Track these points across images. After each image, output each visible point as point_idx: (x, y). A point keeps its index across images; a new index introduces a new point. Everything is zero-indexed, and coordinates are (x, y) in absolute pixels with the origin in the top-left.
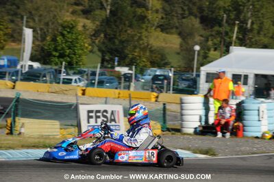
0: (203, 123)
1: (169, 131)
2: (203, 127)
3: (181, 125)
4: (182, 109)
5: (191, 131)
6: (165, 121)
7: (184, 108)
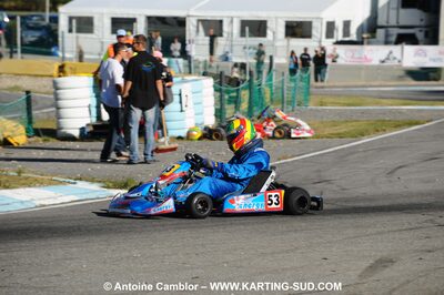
0: (94, 120)
1: (39, 136)
2: (94, 126)
3: (58, 123)
4: (57, 99)
5: (76, 133)
6: (30, 121)
7: (60, 96)
